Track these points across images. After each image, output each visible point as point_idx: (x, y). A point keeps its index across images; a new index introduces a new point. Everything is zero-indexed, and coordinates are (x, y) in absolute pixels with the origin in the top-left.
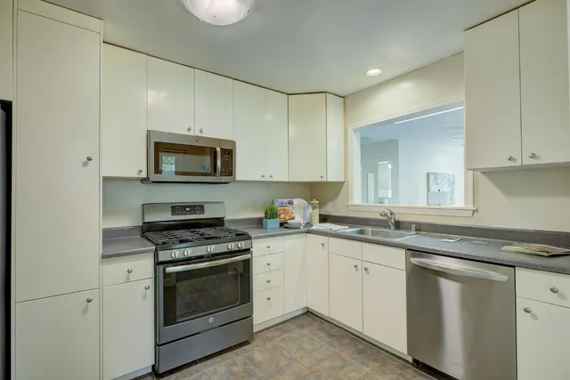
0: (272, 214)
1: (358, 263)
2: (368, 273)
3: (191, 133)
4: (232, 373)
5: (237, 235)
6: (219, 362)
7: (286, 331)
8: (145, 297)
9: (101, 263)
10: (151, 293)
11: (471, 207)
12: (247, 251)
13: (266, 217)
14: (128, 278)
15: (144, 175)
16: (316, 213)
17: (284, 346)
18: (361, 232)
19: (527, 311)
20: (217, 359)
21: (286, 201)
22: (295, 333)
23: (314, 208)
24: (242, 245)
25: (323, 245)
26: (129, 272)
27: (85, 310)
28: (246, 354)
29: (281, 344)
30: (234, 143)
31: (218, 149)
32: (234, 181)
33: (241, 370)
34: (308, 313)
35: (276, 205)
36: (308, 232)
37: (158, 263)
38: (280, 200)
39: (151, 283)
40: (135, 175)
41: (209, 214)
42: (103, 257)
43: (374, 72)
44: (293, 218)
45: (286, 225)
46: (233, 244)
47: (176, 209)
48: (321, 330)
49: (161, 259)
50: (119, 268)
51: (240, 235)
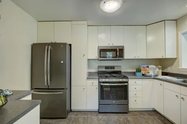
0: (139, 70)
1: (179, 95)
2: (184, 100)
3: (110, 45)
4: (119, 120)
5: (124, 77)
6: (116, 115)
7: (143, 115)
8: (96, 90)
9: (87, 80)
10: (97, 89)
12: (127, 82)
13: (136, 72)
14: (92, 85)
15: (97, 58)
16: (161, 71)
17: (140, 119)
20: (116, 114)
22: (147, 116)
23: (159, 69)
24: (124, 80)
25: (161, 84)
26: (93, 83)
27: (83, 90)
28: (125, 116)
29: (139, 118)
30: (123, 47)
31: (118, 49)
32: (124, 59)
33: (122, 120)
34: (155, 111)
35: (141, 67)
36: (154, 78)
37: (99, 82)
38: (143, 66)
39: (97, 87)
40: (95, 58)
41: (116, 69)
42: (87, 79)
44: (149, 73)
45: (145, 75)
46: (121, 79)
47: (107, 68)
48: (159, 119)
49: (100, 81)
50: (90, 82)
51: (125, 77)
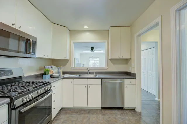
1: (86, 86)
11: (107, 67)
18: (80, 76)
19: (127, 87)
21: (50, 67)
23: (61, 69)
30: (36, 38)
31: (31, 40)
36: (63, 78)
38: (48, 66)
43: (86, 27)
45: (53, 77)
